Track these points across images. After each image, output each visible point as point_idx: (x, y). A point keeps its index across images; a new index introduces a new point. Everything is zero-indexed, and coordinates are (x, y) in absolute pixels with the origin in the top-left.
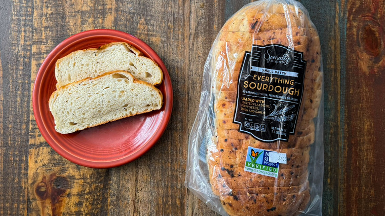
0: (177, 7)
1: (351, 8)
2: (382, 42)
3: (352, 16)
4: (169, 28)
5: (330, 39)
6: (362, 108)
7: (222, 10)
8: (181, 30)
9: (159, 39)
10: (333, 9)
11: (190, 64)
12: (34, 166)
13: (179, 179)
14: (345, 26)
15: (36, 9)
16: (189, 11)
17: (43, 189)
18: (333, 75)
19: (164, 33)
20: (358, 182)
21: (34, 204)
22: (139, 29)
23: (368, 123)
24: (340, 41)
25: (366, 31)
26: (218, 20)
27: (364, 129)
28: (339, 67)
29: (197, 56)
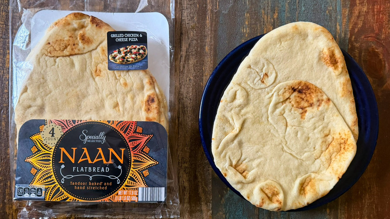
1: (353, 29)
2: (387, 65)
7: (215, 31)
11: (181, 88)
20: (360, 213)
25: (369, 52)
26: (211, 42)
29: (188, 79)
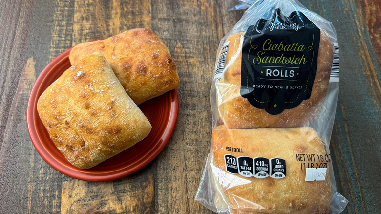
0: (211, 31)
3: (372, 30)
4: (205, 49)
5: (359, 49)
9: (197, 60)
10: (354, 24)
12: (68, 202)
14: (369, 38)
15: (75, 41)
16: (222, 34)
18: (372, 81)
19: (200, 54)
22: (177, 52)
24: (369, 51)
28: (374, 73)
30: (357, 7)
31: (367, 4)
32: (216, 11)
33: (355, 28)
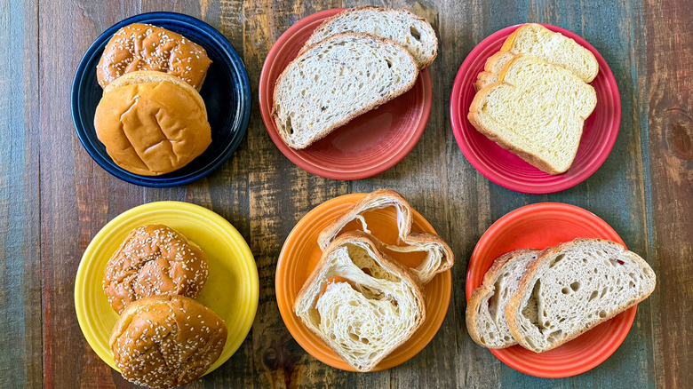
1: (653, 101)
3: (654, 111)
5: (628, 142)
6: (675, 228)
8: (435, 142)
10: (629, 102)
11: (449, 185)
13: (445, 335)
14: (647, 124)
17: (273, 357)
18: (635, 188)
20: (677, 324)
21: (262, 376)
23: (685, 248)
24: (642, 144)
25: (674, 128)
27: (680, 255)
28: (642, 177)
29: (457, 174)
30: (641, 73)
31: (656, 67)
32: (437, 81)
33: (630, 108)
